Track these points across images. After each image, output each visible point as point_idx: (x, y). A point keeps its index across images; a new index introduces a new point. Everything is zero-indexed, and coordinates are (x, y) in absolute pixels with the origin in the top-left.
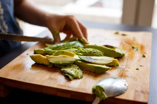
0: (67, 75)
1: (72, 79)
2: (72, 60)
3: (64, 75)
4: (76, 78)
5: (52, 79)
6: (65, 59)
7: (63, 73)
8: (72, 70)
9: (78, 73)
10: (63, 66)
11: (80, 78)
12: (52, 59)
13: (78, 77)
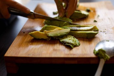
0: (67, 44)
1: (73, 47)
2: (67, 31)
3: (64, 45)
4: (75, 46)
5: (56, 50)
6: (61, 31)
7: (63, 43)
8: (69, 40)
9: (75, 41)
10: (60, 37)
11: (78, 45)
12: (50, 33)
13: (77, 45)
